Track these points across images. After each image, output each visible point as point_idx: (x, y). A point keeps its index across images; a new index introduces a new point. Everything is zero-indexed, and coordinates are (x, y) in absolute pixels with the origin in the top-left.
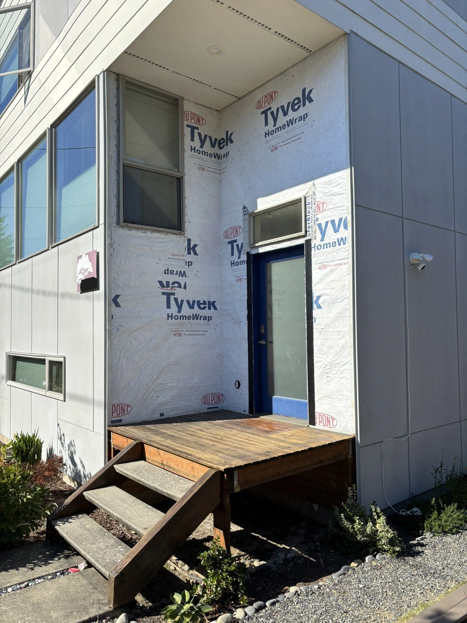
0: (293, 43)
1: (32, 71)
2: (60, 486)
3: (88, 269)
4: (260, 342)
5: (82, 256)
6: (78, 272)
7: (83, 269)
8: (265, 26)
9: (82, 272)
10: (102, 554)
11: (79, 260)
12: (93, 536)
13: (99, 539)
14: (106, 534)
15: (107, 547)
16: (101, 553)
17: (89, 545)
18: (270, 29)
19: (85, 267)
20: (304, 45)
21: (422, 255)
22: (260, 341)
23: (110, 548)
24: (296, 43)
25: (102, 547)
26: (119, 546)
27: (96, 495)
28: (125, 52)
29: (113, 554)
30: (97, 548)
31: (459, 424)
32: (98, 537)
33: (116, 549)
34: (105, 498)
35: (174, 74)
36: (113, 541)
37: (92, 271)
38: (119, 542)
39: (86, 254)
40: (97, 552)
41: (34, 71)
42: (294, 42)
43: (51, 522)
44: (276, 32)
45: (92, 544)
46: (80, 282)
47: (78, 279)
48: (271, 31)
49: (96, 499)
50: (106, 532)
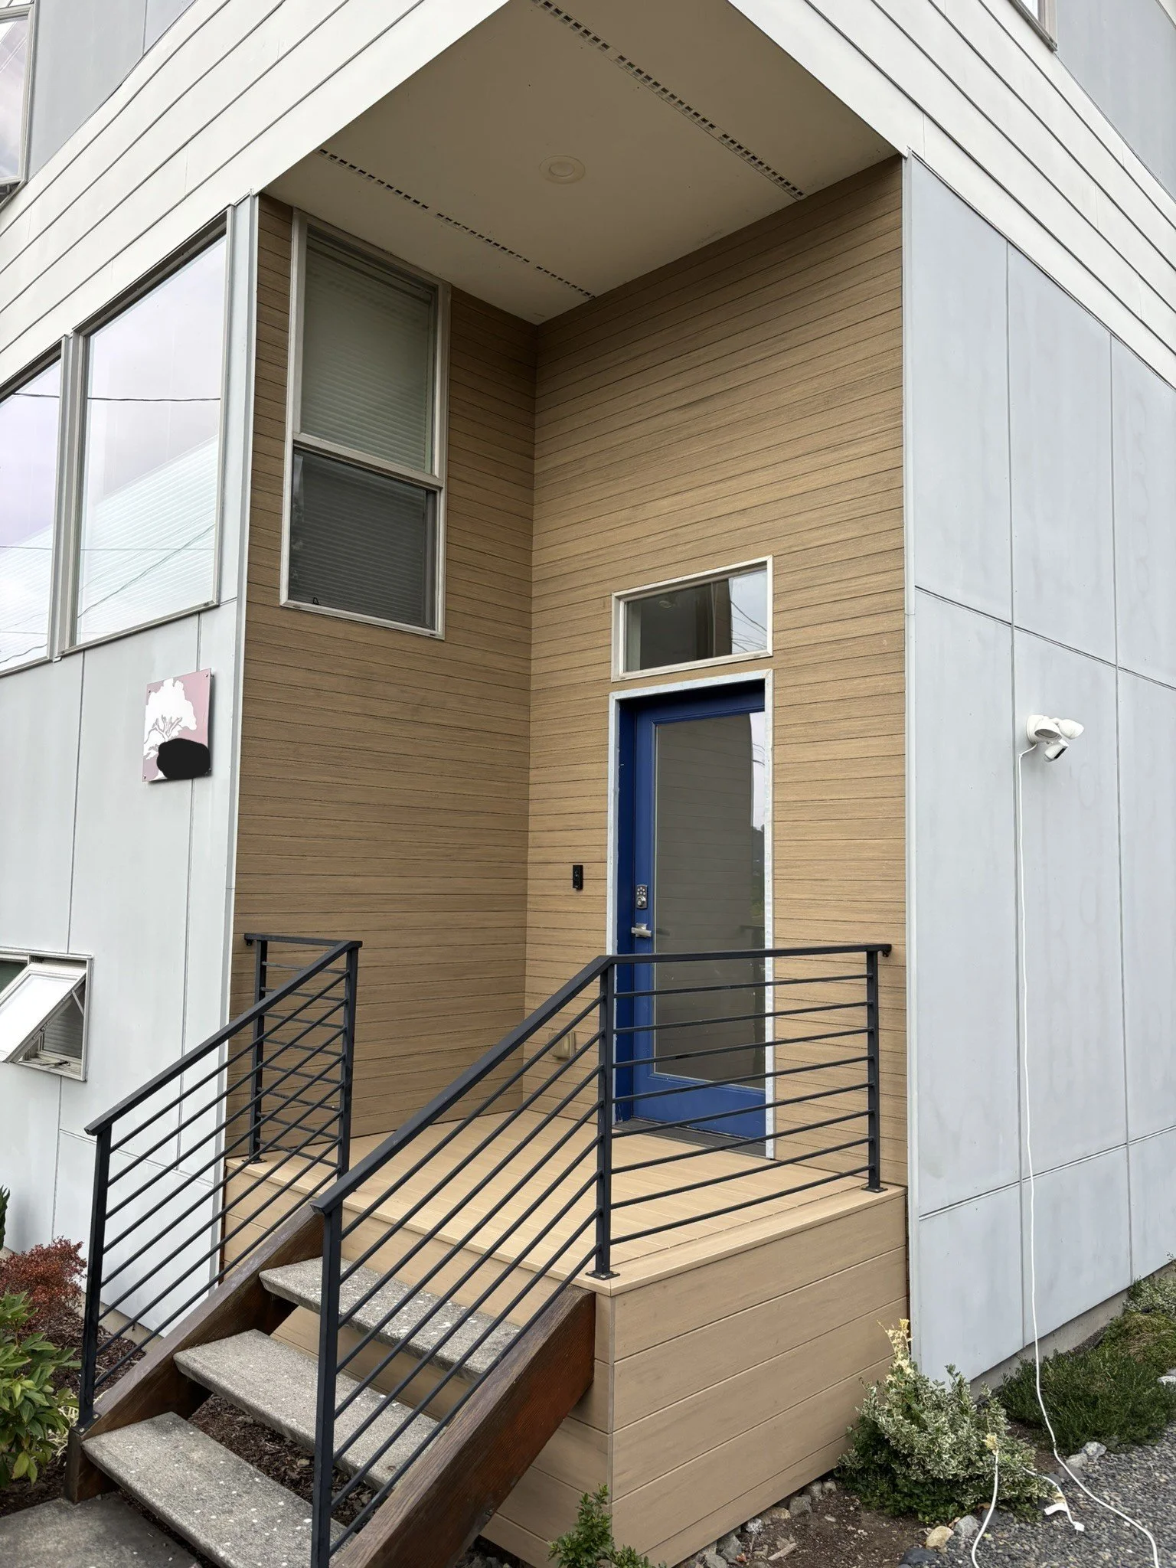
0: (761, 167)
1: (20, 185)
2: (61, 1324)
3: (180, 720)
4: (634, 930)
5: (161, 683)
6: (148, 727)
7: (164, 719)
8: (700, 118)
9: (162, 727)
10: (261, 1545)
11: (153, 694)
12: (219, 1487)
13: (238, 1495)
14: (257, 1480)
15: (270, 1522)
16: (258, 1541)
17: (214, 1517)
18: (712, 126)
19: (172, 714)
20: (787, 178)
21: (1056, 720)
22: (634, 927)
23: (279, 1525)
24: (768, 169)
25: (255, 1521)
26: (304, 1518)
27: (216, 1364)
28: (321, 150)
29: (293, 1545)
30: (240, 1523)
31: (1122, 1151)
32: (234, 1489)
33: (299, 1528)
34: (244, 1372)
35: (440, 221)
36: (282, 1503)
37: (193, 727)
38: (301, 1504)
39: (175, 680)
40: (245, 1540)
41: (26, 183)
42: (765, 166)
43: (84, 1443)
44: (725, 136)
45: (224, 1512)
46: (155, 753)
47: (146, 747)
48: (712, 131)
49: (218, 1374)
50: (256, 1473)
